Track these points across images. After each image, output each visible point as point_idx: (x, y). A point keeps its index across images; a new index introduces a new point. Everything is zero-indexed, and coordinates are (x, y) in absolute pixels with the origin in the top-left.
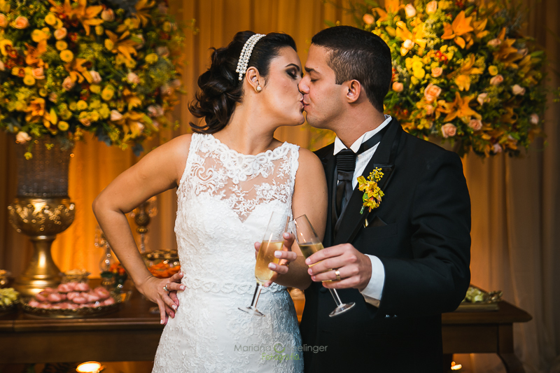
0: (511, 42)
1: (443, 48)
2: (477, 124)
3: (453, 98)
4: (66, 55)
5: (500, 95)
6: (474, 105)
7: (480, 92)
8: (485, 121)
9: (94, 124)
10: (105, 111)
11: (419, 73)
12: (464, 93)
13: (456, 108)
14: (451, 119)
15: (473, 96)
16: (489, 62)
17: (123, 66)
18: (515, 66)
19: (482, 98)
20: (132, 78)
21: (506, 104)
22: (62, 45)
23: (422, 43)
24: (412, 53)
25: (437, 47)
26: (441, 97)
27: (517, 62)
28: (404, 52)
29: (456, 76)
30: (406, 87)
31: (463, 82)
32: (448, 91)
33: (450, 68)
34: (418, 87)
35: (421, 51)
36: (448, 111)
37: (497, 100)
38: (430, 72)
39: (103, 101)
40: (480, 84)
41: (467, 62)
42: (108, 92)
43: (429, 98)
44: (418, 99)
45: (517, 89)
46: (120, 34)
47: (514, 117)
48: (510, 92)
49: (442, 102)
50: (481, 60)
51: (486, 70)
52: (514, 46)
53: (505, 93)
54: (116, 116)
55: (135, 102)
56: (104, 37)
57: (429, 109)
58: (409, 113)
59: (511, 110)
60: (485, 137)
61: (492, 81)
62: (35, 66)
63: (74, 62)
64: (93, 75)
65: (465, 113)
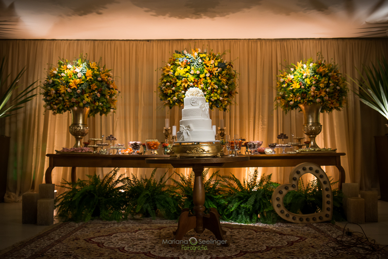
0: (335, 74)
1: (315, 76)
2: (327, 98)
3: (319, 90)
4: (209, 81)
5: (333, 89)
6: (326, 91)
7: (327, 88)
8: (329, 97)
9: (215, 100)
10: (218, 96)
11: (309, 83)
12: (322, 88)
13: (320, 93)
14: (319, 96)
15: (324, 89)
16: (329, 80)
17: (223, 84)
18: (337, 81)
19: (328, 90)
20: (226, 87)
21: (335, 92)
22: (208, 78)
23: (309, 75)
24: (306, 77)
25: (313, 76)
26: (315, 90)
27: (338, 80)
28: (304, 77)
29: (320, 84)
30: (305, 87)
31: (321, 85)
32: (318, 88)
33: (318, 82)
34: (308, 87)
35: (309, 77)
36: (318, 94)
37: (332, 91)
38: (312, 82)
39: (218, 94)
40: (327, 86)
41: (323, 80)
42: (219, 91)
43: (312, 90)
44: (309, 91)
45: (338, 88)
46: (222, 75)
47: (338, 96)
48: (336, 88)
49: (316, 91)
50: (327, 79)
51: (329, 82)
52: (336, 75)
53: (335, 89)
54: (221, 99)
55: (226, 95)
56: (219, 75)
57: (312, 94)
58: (306, 95)
59: (337, 94)
60: (330, 102)
61: (330, 85)
62: (200, 84)
63: (211, 83)
64: (216, 86)
65: (323, 94)
